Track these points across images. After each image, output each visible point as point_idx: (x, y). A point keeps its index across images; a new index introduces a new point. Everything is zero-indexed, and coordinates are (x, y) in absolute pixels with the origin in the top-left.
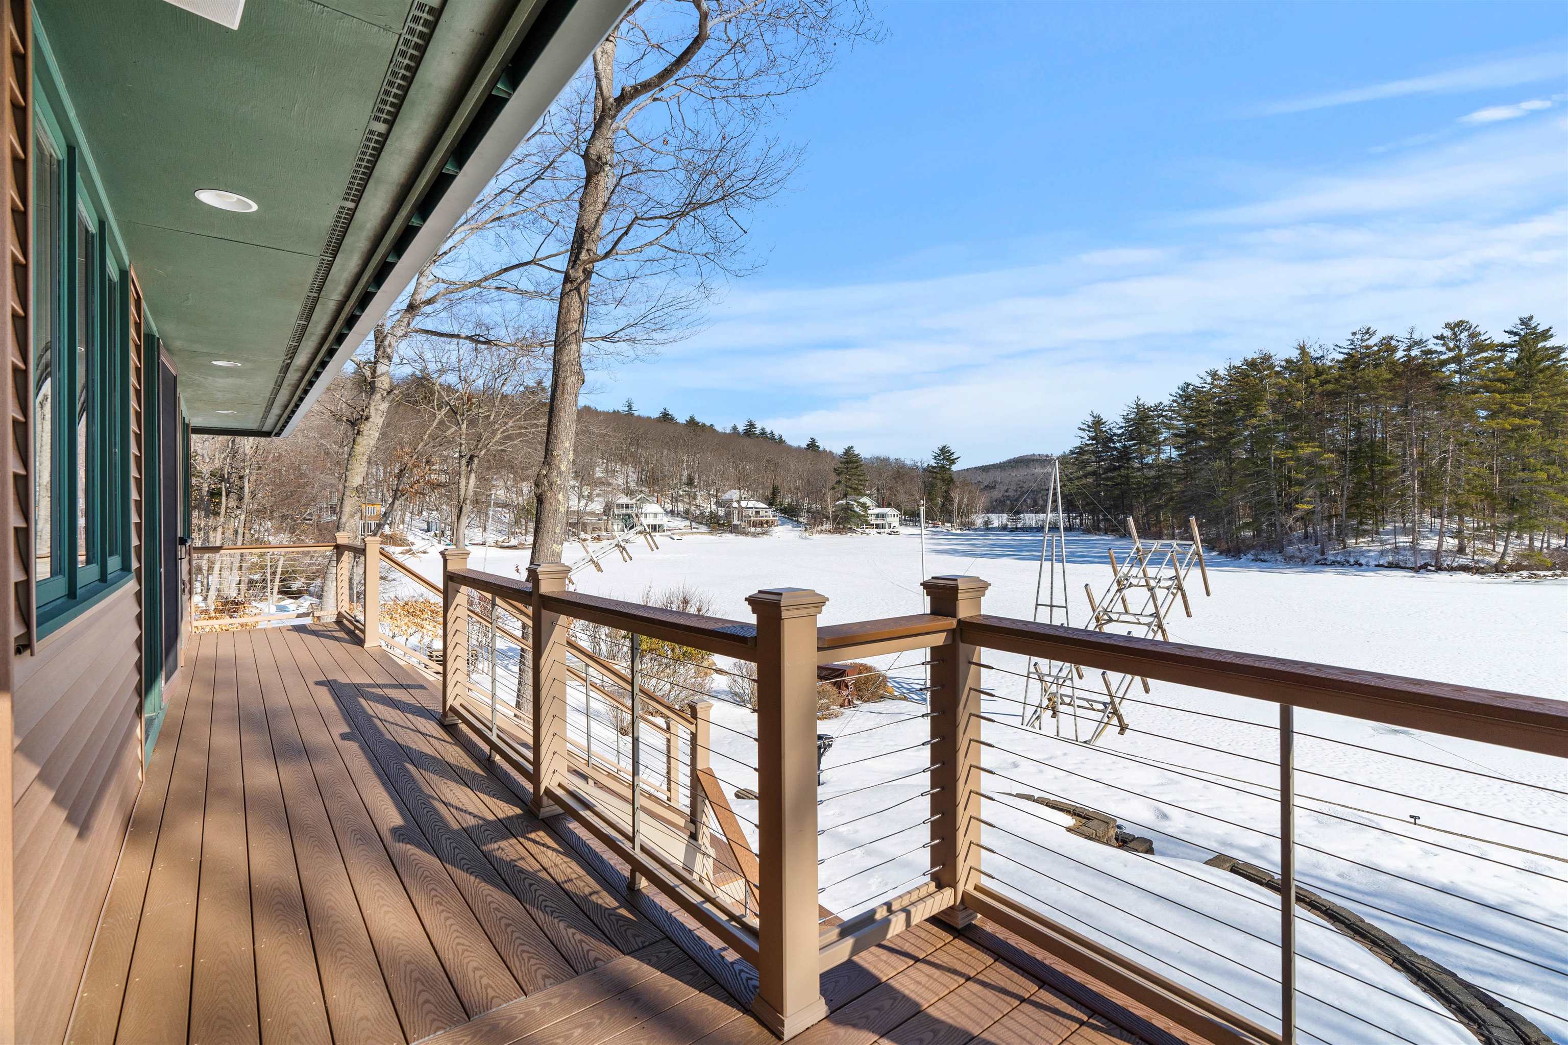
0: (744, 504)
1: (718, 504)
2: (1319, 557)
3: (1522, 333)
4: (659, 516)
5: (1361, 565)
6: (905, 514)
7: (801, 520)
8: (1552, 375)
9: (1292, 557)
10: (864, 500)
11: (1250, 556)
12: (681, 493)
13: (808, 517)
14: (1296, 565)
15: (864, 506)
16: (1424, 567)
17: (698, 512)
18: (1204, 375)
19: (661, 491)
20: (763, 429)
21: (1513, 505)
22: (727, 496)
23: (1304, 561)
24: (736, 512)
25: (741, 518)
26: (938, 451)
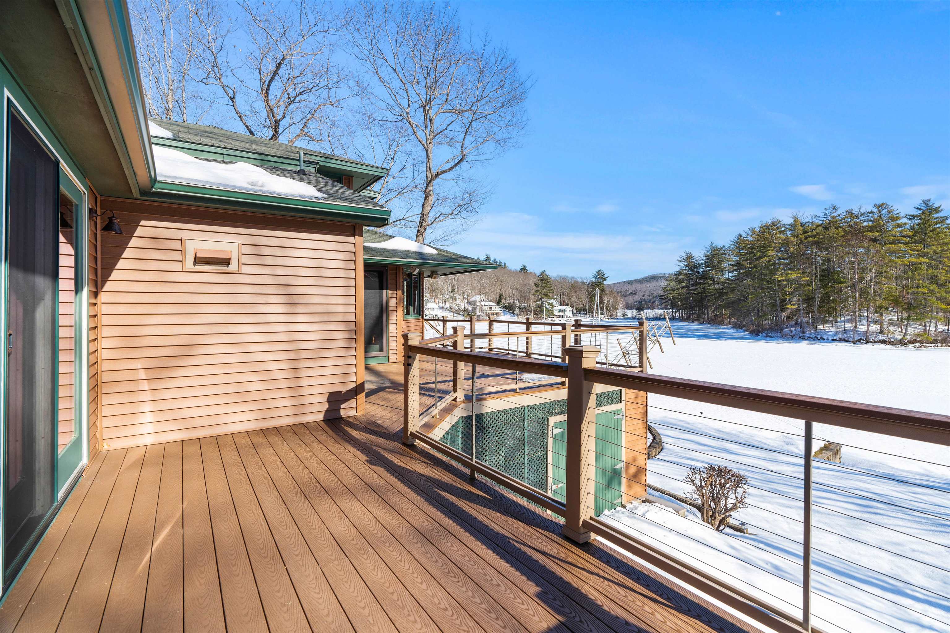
0: (483, 303)
1: (469, 303)
2: (801, 335)
3: (924, 209)
4: (436, 310)
5: (824, 339)
6: (576, 309)
7: (515, 312)
8: (938, 233)
9: (786, 335)
10: (551, 301)
11: (764, 334)
12: (448, 297)
13: (519, 311)
14: (788, 339)
15: (552, 305)
16: (859, 341)
17: (457, 308)
18: (747, 230)
19: (437, 296)
20: (494, 260)
21: (909, 307)
22: (472, 299)
23: (793, 337)
24: (478, 308)
25: (482, 311)
26: (596, 273)
